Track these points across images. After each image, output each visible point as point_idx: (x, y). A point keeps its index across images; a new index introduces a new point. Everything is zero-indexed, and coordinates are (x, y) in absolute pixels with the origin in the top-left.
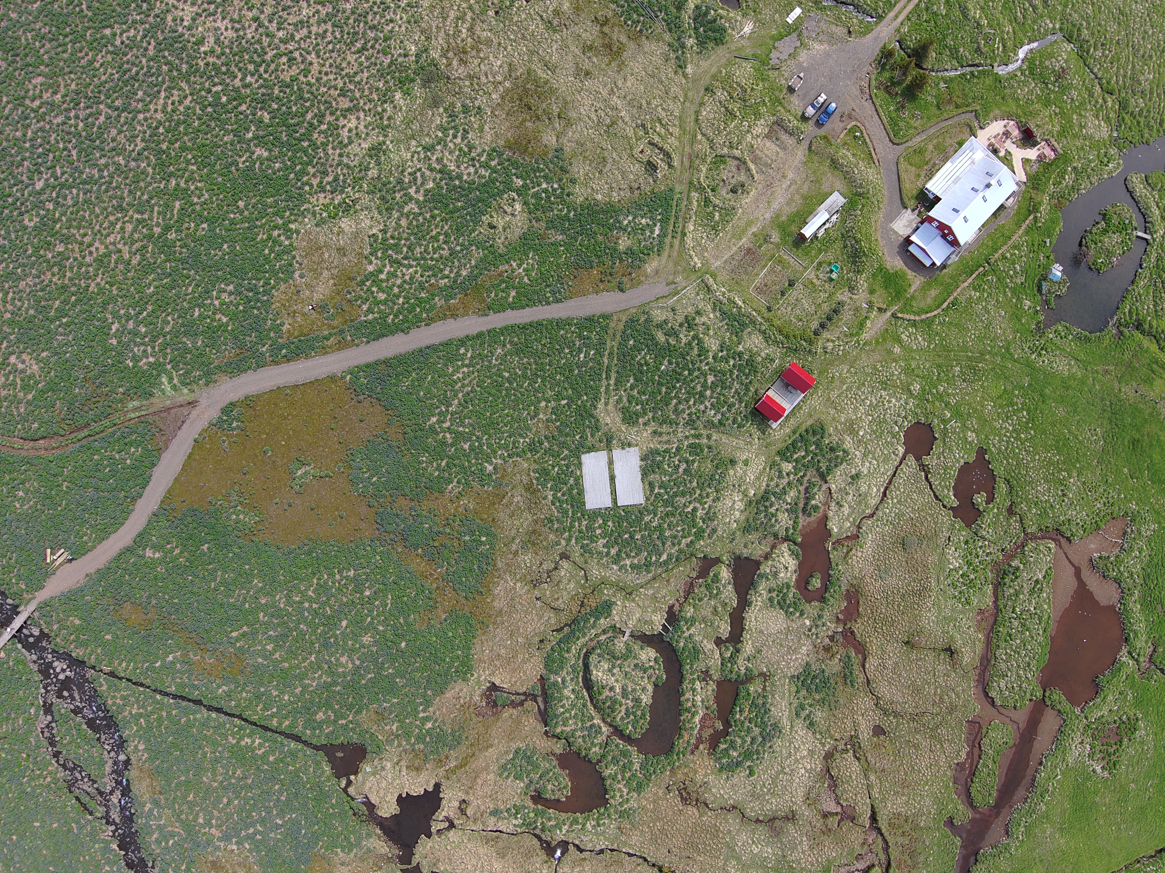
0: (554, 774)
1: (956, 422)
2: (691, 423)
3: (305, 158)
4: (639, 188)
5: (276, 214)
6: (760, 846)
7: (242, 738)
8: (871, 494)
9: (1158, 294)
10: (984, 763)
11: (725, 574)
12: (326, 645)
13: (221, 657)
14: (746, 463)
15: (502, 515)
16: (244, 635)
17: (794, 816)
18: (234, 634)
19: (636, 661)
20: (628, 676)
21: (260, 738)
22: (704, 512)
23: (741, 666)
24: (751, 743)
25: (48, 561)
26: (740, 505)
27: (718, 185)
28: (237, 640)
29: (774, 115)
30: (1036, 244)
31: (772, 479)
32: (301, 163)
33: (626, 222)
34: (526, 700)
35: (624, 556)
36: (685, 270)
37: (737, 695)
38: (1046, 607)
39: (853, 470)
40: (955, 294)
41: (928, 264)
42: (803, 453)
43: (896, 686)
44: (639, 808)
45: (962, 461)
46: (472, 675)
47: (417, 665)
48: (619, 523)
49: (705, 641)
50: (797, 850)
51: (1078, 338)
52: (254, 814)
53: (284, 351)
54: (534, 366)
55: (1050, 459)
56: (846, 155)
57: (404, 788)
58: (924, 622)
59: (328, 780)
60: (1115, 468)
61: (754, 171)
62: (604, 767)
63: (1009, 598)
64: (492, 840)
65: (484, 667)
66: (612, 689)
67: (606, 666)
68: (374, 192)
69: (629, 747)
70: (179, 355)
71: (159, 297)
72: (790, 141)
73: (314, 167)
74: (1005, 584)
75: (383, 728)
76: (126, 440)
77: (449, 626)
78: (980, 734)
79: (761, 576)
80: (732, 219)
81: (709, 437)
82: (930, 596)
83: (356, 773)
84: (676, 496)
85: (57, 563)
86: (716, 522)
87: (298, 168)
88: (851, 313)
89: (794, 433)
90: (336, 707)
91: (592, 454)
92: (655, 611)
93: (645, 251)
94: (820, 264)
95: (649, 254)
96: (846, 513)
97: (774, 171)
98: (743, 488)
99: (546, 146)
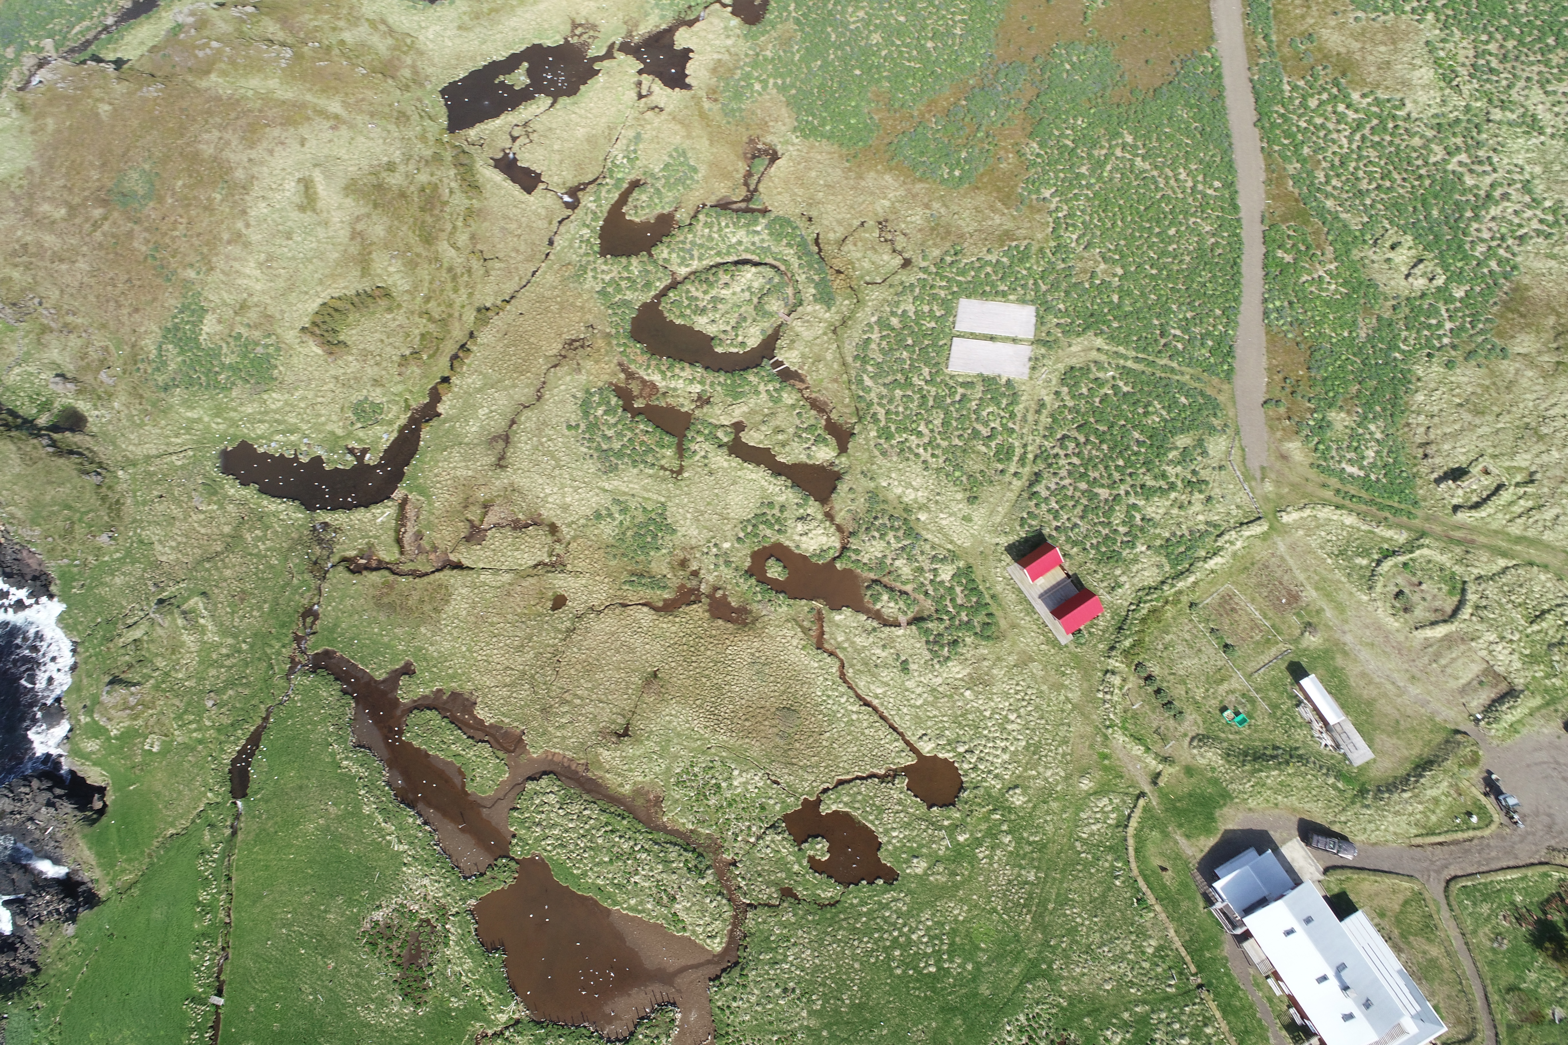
0: (655, 205)
1: (947, 848)
2: (1044, 455)
3: (1529, 39)
4: (1426, 456)
6: (483, 418)
8: (873, 682)
10: (460, 740)
11: (824, 454)
14: (967, 519)
17: (500, 467)
19: (749, 321)
20: (735, 308)
22: (913, 447)
23: (701, 447)
24: (604, 435)
26: (910, 496)
27: (1414, 574)
29: (1527, 686)
31: (933, 548)
32: (1522, 33)
33: (1372, 427)
34: (748, 190)
35: (885, 333)
36: (1281, 496)
38: (633, 902)
39: (916, 666)
41: (1220, 870)
42: (959, 601)
43: (606, 641)
44: (582, 289)
45: (883, 839)
46: (797, 137)
47: (828, 84)
48: (931, 335)
49: (745, 409)
50: (460, 461)
54: (1175, 268)
57: (698, 55)
58: (674, 708)
61: (1430, 634)
62: (642, 260)
63: (663, 849)
64: (609, 133)
65: (801, 151)
66: (726, 286)
67: (755, 285)
68: (1467, 112)
69: (653, 293)
72: (1475, 703)
73: (1514, 48)
74: (684, 850)
75: (771, 43)
79: (806, 500)
81: (1017, 476)
82: (706, 727)
84: (946, 414)
86: (895, 459)
87: (1516, 30)
89: (993, 597)
91: (1034, 320)
92: (803, 356)
93: (1321, 447)
94: (1252, 701)
95: (1316, 449)
96: (858, 640)
97: (1425, 666)
98: (932, 506)
99: (1513, 337)
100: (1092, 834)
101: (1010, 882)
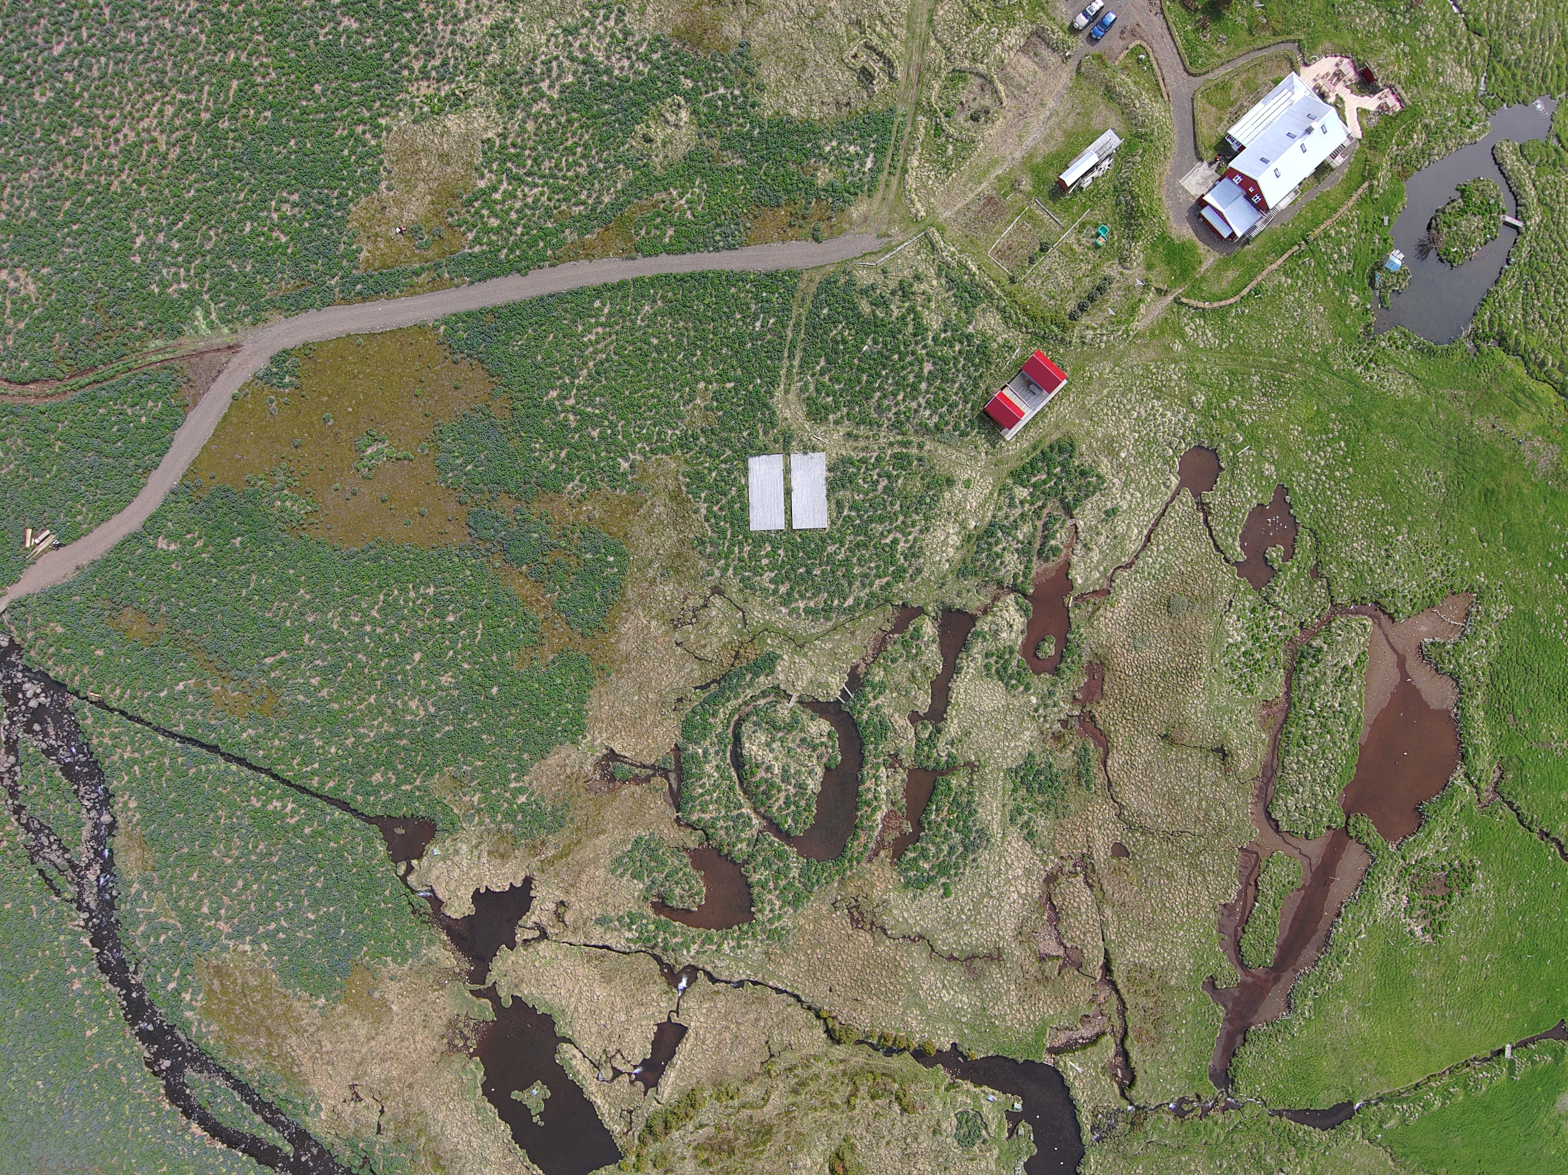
0: (684, 874)
1: (1250, 449)
2: (897, 426)
3: (406, 34)
4: (848, 104)
5: (361, 104)
6: (952, 993)
7: (269, 801)
8: (1130, 537)
9: (1529, 300)
10: (1260, 907)
11: (929, 629)
12: (390, 683)
13: (248, 689)
14: (967, 484)
15: (638, 530)
16: (281, 662)
17: (1000, 955)
18: (268, 661)
19: (803, 735)
20: (792, 754)
21: (293, 802)
22: (908, 545)
23: (942, 750)
24: (949, 853)
25: (28, 545)
26: (954, 540)
28: (272, 668)
29: (1032, 23)
30: (1370, 221)
31: (1000, 509)
32: (399, 40)
33: (827, 149)
34: (654, 775)
35: (797, 596)
36: (903, 219)
37: (934, 788)
38: (1355, 704)
39: (1109, 503)
40: (1260, 278)
41: (1225, 234)
42: (1044, 477)
43: (1146, 792)
44: (795, 928)
45: (1255, 501)
46: (584, 737)
47: (512, 718)
48: (792, 551)
49: (896, 715)
50: (1002, 1002)
51: (1420, 350)
52: (278, 904)
53: (359, 287)
54: (692, 333)
55: (1373, 506)
56: (1125, 83)
57: (482, 881)
58: (1190, 711)
59: (382, 864)
60: (1459, 525)
61: (1003, 94)
62: (752, 870)
63: (1307, 688)
64: (597, 959)
65: (601, 728)
66: (768, 769)
67: (763, 738)
68: (492, 84)
69: (786, 847)
70: (221, 283)
71: (201, 203)
72: (1053, 59)
73: (417, 46)
74: (1302, 670)
75: (461, 799)
76: (143, 391)
77: (557, 671)
78: (1257, 869)
79: (977, 635)
80: (970, 156)
81: (920, 447)
82: (1200, 677)
83: (419, 857)
84: (871, 521)
85: (40, 549)
86: (922, 560)
87: (396, 46)
88: (1120, 293)
89: (1034, 449)
90: (400, 767)
91: (763, 458)
92: (832, 672)
93: (852, 190)
94: (1083, 225)
95: (856, 194)
96: (1095, 559)
97: (1030, 96)
98: (961, 518)
99: (727, 39)
100: (1215, 336)
101: (1264, 395)
